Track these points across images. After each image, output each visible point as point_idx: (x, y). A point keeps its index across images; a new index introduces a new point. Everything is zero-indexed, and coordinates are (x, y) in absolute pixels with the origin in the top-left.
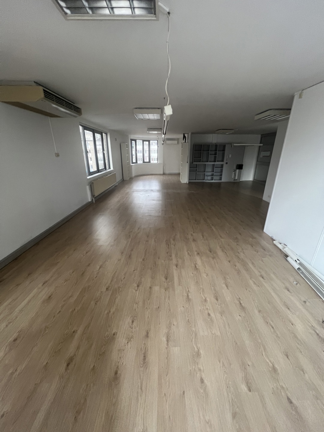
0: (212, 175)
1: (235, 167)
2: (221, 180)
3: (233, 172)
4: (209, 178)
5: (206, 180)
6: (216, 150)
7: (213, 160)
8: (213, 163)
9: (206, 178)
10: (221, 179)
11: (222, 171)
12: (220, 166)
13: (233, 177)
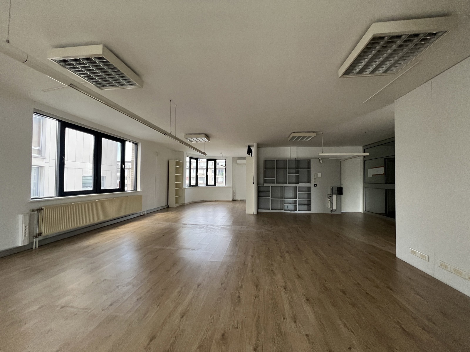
0: (295, 202)
1: (329, 192)
2: (310, 211)
3: (328, 199)
4: (291, 207)
5: (285, 210)
6: (297, 167)
7: (294, 180)
8: (294, 185)
9: (286, 206)
10: (309, 209)
11: (309, 197)
12: (306, 189)
13: (329, 206)
